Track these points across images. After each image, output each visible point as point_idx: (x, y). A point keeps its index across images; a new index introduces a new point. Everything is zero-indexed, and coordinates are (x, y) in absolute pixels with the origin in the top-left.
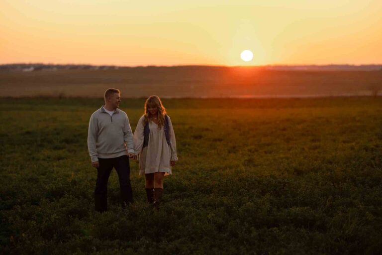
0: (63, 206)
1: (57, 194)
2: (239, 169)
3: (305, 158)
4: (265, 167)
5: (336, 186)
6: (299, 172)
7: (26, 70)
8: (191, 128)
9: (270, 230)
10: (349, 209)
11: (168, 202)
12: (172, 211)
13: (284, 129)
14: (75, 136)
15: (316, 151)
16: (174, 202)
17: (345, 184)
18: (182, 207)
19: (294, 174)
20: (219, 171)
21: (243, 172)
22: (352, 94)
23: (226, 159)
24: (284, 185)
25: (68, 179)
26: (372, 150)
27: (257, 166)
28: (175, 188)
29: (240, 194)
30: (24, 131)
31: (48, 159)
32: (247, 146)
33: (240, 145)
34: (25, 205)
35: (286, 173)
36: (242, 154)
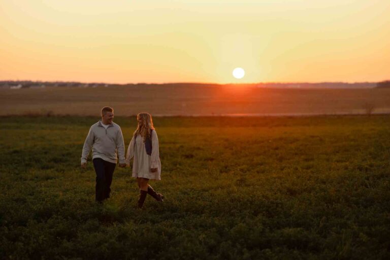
0: (51, 227)
1: (45, 215)
2: (231, 189)
3: (298, 177)
4: (257, 186)
5: (330, 207)
6: (292, 193)
7: (14, 87)
8: (182, 147)
9: (262, 251)
10: (343, 230)
11: (158, 222)
12: (163, 232)
13: (277, 149)
14: (63, 155)
15: (309, 171)
16: (163, 223)
17: (339, 204)
18: (173, 228)
19: (286, 194)
20: (210, 191)
21: (235, 193)
22: (347, 113)
23: (217, 179)
24: (277, 206)
25: (57, 200)
26: (367, 169)
27: (249, 186)
28: (165, 209)
29: (232, 215)
30: (11, 150)
31: (36, 179)
32: (239, 165)
33: (233, 164)
34: (12, 226)
35: (279, 194)
36: (234, 174)
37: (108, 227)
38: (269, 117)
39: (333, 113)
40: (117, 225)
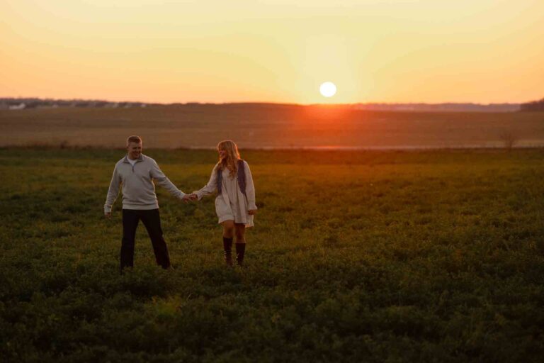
0: (66, 303)
1: (56, 286)
2: (316, 251)
3: (410, 235)
4: (352, 248)
5: (453, 277)
6: (401, 257)
7: (15, 107)
9: (360, 337)
10: (471, 309)
11: (215, 297)
12: (221, 311)
13: (380, 195)
14: (83, 202)
15: (425, 226)
16: (222, 297)
17: (466, 273)
18: (235, 305)
19: (393, 259)
20: (287, 255)
21: (322, 256)
22: (479, 146)
23: (298, 237)
24: (380, 275)
25: (73, 265)
26: (505, 225)
27: (342, 246)
28: (224, 278)
29: (317, 287)
30: (10, 195)
31: (44, 235)
32: (328, 218)
33: (319, 216)
34: (10, 302)
35: (383, 258)
36: (321, 230)
37: (144, 303)
38: (370, 151)
39: (460, 147)
40: (157, 301)
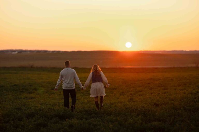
1: (30, 116)
2: (125, 103)
3: (160, 98)
4: (139, 102)
5: (176, 112)
6: (157, 105)
7: (14, 53)
10: (182, 123)
11: (89, 119)
12: (91, 124)
13: (149, 84)
15: (166, 94)
16: (91, 119)
17: (180, 110)
18: (96, 122)
19: (154, 106)
20: (115, 104)
21: (128, 105)
23: (119, 99)
24: (149, 111)
25: (37, 108)
26: (195, 94)
27: (135, 102)
28: (92, 113)
29: (126, 116)
30: (13, 84)
31: (26, 98)
32: (129, 92)
33: (126, 91)
34: (15, 121)
35: (150, 105)
36: (127, 96)
37: (63, 121)
38: (145, 68)
39: (178, 66)
40: (68, 120)
